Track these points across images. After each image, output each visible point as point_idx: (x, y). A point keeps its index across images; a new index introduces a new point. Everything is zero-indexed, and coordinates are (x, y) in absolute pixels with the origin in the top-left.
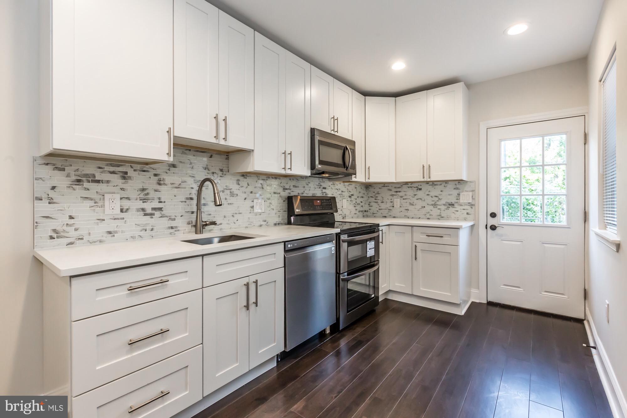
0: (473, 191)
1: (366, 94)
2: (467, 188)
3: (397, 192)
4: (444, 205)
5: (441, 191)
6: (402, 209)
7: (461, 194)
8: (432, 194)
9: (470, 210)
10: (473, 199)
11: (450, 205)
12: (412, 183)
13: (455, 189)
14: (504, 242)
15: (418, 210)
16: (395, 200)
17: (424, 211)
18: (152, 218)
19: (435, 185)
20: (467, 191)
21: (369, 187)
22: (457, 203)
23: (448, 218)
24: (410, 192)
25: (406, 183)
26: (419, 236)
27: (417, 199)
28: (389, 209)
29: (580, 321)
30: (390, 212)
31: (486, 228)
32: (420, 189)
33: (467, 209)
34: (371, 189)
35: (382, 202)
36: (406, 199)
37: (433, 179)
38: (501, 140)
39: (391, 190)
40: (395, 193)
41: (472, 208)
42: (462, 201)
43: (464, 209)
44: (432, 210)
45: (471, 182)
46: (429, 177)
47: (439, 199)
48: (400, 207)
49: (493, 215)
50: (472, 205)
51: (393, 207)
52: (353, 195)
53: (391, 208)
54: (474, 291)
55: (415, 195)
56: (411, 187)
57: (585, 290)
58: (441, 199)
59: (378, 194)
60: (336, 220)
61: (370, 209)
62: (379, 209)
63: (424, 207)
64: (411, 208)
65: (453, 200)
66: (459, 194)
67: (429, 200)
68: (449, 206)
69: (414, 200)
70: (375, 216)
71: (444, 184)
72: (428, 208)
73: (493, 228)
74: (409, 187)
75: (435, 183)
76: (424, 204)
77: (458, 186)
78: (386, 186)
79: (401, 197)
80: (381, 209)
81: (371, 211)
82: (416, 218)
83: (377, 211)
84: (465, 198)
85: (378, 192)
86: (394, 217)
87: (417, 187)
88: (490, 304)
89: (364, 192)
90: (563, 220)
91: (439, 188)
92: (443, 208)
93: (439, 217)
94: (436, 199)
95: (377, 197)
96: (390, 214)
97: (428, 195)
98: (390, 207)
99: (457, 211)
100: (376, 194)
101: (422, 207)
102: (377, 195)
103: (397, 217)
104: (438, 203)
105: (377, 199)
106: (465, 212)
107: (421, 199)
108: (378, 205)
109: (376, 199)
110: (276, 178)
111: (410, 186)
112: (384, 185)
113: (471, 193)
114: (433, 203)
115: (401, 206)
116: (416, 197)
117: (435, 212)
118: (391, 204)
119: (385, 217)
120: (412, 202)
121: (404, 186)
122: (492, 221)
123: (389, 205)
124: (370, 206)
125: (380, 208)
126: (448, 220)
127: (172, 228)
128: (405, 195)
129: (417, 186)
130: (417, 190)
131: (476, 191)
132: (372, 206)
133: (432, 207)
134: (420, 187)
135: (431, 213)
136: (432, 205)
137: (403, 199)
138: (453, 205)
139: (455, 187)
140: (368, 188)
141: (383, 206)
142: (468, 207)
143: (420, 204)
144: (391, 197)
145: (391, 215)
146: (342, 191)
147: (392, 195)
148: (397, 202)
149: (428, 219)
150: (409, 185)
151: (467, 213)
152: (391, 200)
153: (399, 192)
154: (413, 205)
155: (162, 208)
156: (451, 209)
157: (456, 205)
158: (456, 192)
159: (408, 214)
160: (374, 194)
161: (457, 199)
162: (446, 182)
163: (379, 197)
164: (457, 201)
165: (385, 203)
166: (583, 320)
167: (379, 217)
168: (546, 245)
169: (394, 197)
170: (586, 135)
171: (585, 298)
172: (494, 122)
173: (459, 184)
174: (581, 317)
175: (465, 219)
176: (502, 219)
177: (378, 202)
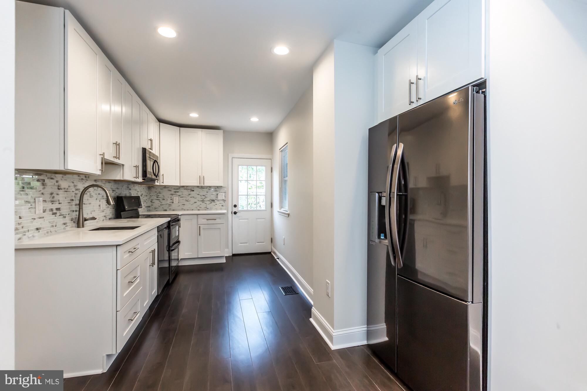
0: (225, 192)
1: (161, 121)
2: (222, 190)
3: (175, 192)
4: (209, 201)
5: (207, 192)
6: (180, 204)
7: (219, 194)
8: (202, 194)
10: (225, 197)
11: (212, 201)
12: (187, 186)
13: (215, 191)
15: (192, 205)
16: (174, 198)
17: (195, 205)
18: (56, 216)
19: (203, 188)
20: (222, 193)
22: (216, 199)
23: (211, 209)
24: (186, 192)
25: (183, 187)
26: (202, 221)
27: (191, 197)
28: (169, 205)
29: (270, 253)
30: (170, 206)
31: (232, 213)
32: (193, 191)
33: (222, 203)
34: (153, 190)
35: (163, 200)
36: (182, 197)
37: (205, 185)
38: (239, 166)
39: (170, 191)
40: (174, 193)
41: (224, 202)
42: (219, 198)
43: (220, 203)
44: (201, 205)
45: (224, 187)
46: (204, 184)
47: (206, 197)
48: (178, 203)
49: (235, 206)
50: (224, 201)
51: (173, 203)
52: (142, 194)
53: (171, 204)
54: (226, 250)
55: (189, 194)
56: (186, 189)
57: (271, 238)
58: (207, 197)
59: (160, 193)
60: (140, 214)
61: (152, 205)
62: (161, 205)
63: (196, 202)
64: (186, 203)
65: (213, 198)
66: (217, 194)
67: (199, 197)
68: (211, 201)
69: (188, 198)
70: (157, 210)
71: (209, 188)
72: (199, 203)
73: (235, 213)
74: (185, 189)
75: (203, 187)
76: (196, 200)
77: (217, 189)
78: (167, 188)
79: (179, 196)
80: (162, 205)
81: (153, 207)
82: (190, 210)
83: (159, 206)
84: (221, 196)
85: (160, 192)
86: (174, 210)
87: (191, 189)
88: (234, 255)
89: (147, 191)
90: (263, 208)
91: (205, 190)
92: (208, 202)
93: (206, 209)
94: (204, 197)
95: (158, 195)
97: (198, 194)
98: (170, 202)
99: (216, 204)
100: (158, 193)
101: (194, 202)
102: (159, 194)
103: (176, 210)
104: (205, 200)
105: (158, 197)
106: (221, 205)
107: (194, 197)
108: (160, 201)
109: (157, 197)
110: (109, 182)
112: (165, 187)
113: (224, 194)
114: (202, 200)
115: (179, 202)
116: (190, 196)
117: (203, 205)
118: (171, 201)
119: (166, 210)
120: (187, 199)
121: (181, 188)
122: (235, 210)
123: (169, 201)
124: (152, 203)
125: (162, 204)
127: (64, 224)
128: (182, 194)
129: (191, 188)
130: (191, 191)
131: (227, 192)
132: (154, 203)
133: (201, 203)
134: (193, 189)
135: (200, 206)
136: (201, 201)
137: (181, 197)
138: (214, 201)
139: (215, 190)
140: (150, 189)
141: (164, 202)
142: (222, 202)
143: (193, 200)
144: (171, 196)
145: (170, 209)
146: (138, 192)
147: (172, 194)
148: (176, 199)
149: (199, 210)
150: (185, 188)
152: (171, 197)
153: (178, 192)
154: (188, 201)
155: (60, 208)
156: (213, 203)
157: (216, 201)
158: (215, 193)
159: (184, 207)
160: (156, 193)
162: (210, 187)
163: (161, 196)
164: (216, 198)
165: (166, 200)
166: (271, 252)
167: (161, 211)
168: (258, 220)
169: (174, 195)
170: (272, 168)
171: (271, 242)
172: (236, 155)
173: (217, 188)
174: (270, 251)
175: (221, 209)
176: (240, 208)
177: (159, 199)
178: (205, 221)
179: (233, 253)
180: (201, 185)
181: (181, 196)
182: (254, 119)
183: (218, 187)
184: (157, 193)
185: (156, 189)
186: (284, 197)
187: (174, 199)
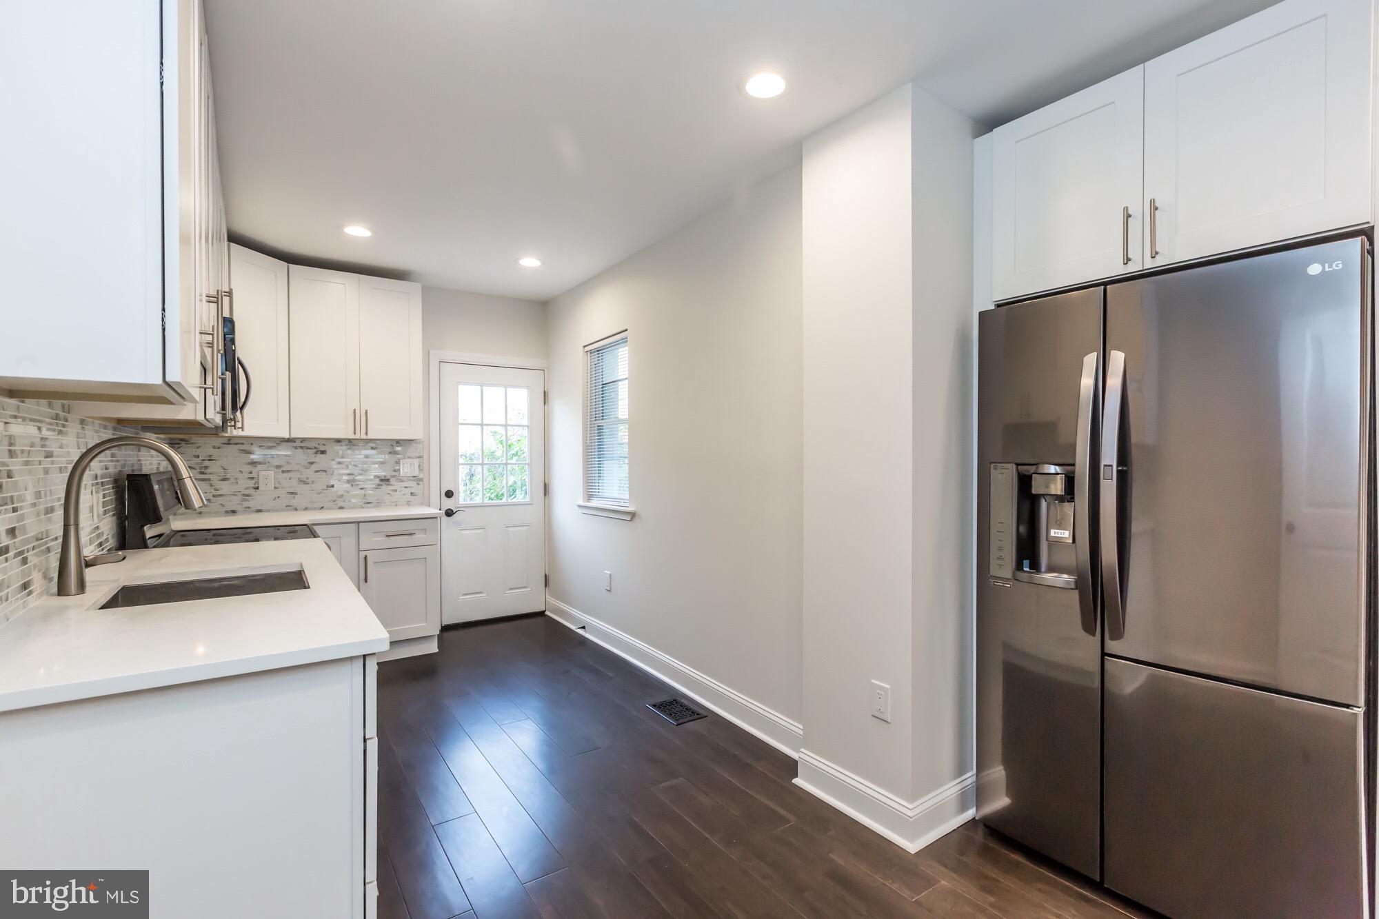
0: (419, 457)
2: (412, 451)
3: (265, 456)
4: (372, 481)
5: (366, 456)
6: (278, 493)
7: (402, 462)
8: (350, 461)
9: (416, 489)
10: (421, 470)
11: (382, 480)
12: (303, 440)
13: (390, 453)
14: (464, 532)
15: (319, 493)
16: (262, 473)
17: (331, 494)
20: (410, 458)
21: (179, 444)
22: (394, 476)
23: (379, 504)
24: (299, 458)
25: (289, 440)
26: (371, 540)
27: (316, 472)
28: (244, 495)
29: (539, 615)
30: (247, 500)
31: (440, 515)
32: (323, 452)
33: (411, 487)
35: (224, 480)
36: (288, 471)
37: (368, 436)
38: (459, 383)
40: (262, 460)
41: (418, 484)
42: (402, 473)
43: (406, 487)
44: (347, 492)
45: (416, 443)
46: (366, 434)
47: (362, 471)
48: (275, 488)
49: (449, 494)
50: (418, 480)
51: (257, 488)
53: (252, 492)
55: (312, 463)
56: (302, 447)
57: (546, 575)
58: (365, 471)
59: (209, 460)
62: (214, 496)
63: (333, 486)
64: (301, 489)
65: (387, 472)
66: (398, 463)
67: (342, 473)
68: (381, 483)
69: (309, 473)
72: (341, 488)
73: (449, 513)
74: (296, 448)
76: (331, 480)
77: (396, 449)
78: (236, 444)
79: (278, 467)
80: (220, 495)
82: (315, 509)
84: (409, 468)
85: (210, 456)
86: (259, 511)
87: (315, 448)
88: (445, 630)
91: (361, 451)
92: (369, 486)
93: (362, 503)
94: (357, 471)
95: (206, 467)
96: (246, 504)
97: (339, 463)
98: (247, 488)
99: (396, 491)
100: (204, 460)
101: (328, 486)
102: (207, 463)
103: (268, 511)
104: (360, 478)
105: (206, 471)
106: (408, 491)
107: (325, 471)
108: (211, 485)
109: (203, 473)
111: (302, 445)
112: (229, 440)
113: (416, 462)
114: (350, 478)
115: (277, 485)
116: (314, 467)
117: (355, 495)
118: (251, 484)
119: (234, 512)
120: (304, 479)
121: (285, 444)
122: (448, 504)
123: (244, 484)
125: (219, 493)
126: (380, 506)
128: (288, 463)
129: (317, 446)
130: (316, 453)
131: (426, 457)
133: (348, 486)
134: (322, 448)
135: (346, 497)
136: (348, 482)
137: (283, 472)
138: (388, 480)
139: (391, 450)
140: (177, 446)
141: (225, 488)
142: (413, 484)
143: (322, 480)
144: (250, 468)
145: (249, 508)
147: (254, 464)
148: (267, 477)
149: (341, 508)
150: (298, 444)
151: (412, 494)
152: (251, 473)
153: (274, 456)
154: (305, 483)
156: (385, 488)
157: (393, 481)
159: (295, 502)
160: (198, 460)
161: (395, 471)
162: (380, 441)
163: (214, 468)
164: (394, 473)
165: (232, 480)
166: (544, 611)
167: (217, 514)
168: (510, 529)
169: (259, 467)
170: (545, 394)
171: (546, 586)
172: (451, 355)
173: (396, 446)
174: (542, 608)
175: (408, 504)
176: (462, 498)
177: (209, 480)
178: (380, 541)
179: (443, 624)
180: (357, 436)
181: (283, 469)
182: (530, 262)
183: (398, 442)
184: (201, 458)
185: (198, 448)
186: (597, 469)
187: (261, 477)
